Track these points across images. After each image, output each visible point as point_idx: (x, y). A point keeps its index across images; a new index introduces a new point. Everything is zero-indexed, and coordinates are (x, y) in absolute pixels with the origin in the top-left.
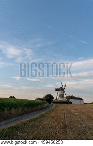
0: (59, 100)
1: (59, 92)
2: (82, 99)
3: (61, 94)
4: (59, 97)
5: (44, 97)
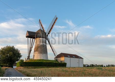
3: (41, 46)
4: (37, 52)
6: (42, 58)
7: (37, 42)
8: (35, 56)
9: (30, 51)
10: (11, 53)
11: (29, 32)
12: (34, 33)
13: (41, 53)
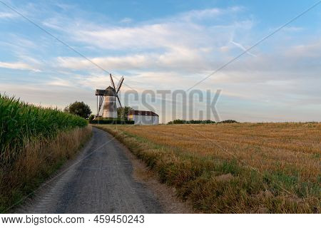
0: (104, 116)
1: (105, 98)
2: (156, 115)
3: (110, 103)
4: (105, 111)
5: (65, 110)
6: (111, 117)
11: (98, 91)
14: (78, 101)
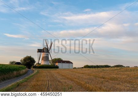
0: (42, 64)
1: (42, 53)
2: (72, 63)
3: (45, 57)
4: (43, 61)
5: (21, 61)
6: (45, 64)
7: (43, 55)
8: (42, 63)
9: (39, 59)
10: (29, 60)
11: (39, 50)
12: (41, 50)
13: (45, 61)
14: (28, 56)
